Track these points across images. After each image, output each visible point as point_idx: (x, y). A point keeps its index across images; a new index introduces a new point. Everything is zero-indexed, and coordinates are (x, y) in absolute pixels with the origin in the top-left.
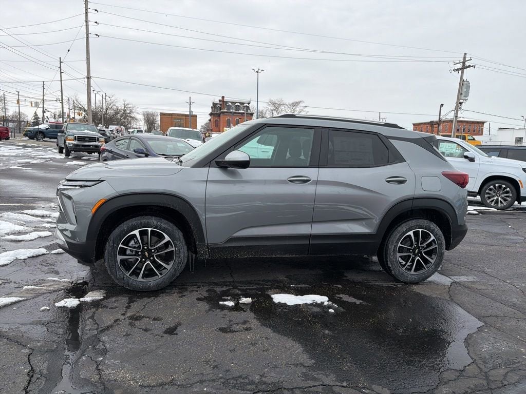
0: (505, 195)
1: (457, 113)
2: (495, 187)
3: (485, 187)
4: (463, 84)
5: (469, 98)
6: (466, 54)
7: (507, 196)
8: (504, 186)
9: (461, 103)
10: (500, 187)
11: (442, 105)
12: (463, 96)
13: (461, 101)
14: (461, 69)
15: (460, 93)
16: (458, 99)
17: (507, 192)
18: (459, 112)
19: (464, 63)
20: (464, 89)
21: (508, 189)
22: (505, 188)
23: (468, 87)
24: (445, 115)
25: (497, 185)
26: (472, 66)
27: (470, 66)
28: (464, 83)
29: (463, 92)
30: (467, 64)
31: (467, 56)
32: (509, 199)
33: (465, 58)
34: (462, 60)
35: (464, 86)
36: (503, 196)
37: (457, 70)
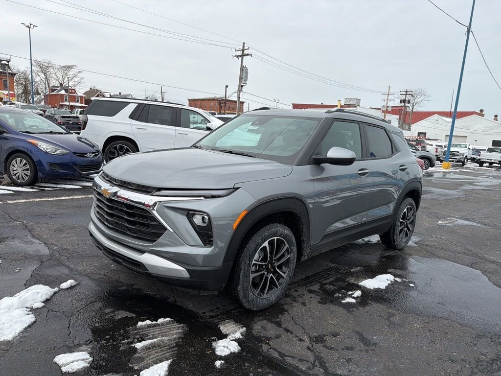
1: (239, 95)
4: (243, 70)
5: (248, 82)
6: (244, 43)
9: (242, 86)
11: (227, 86)
12: (243, 80)
13: (242, 84)
14: (241, 56)
15: (241, 78)
16: (240, 82)
18: (241, 94)
19: (243, 51)
20: (244, 74)
23: (247, 73)
24: (231, 96)
26: (250, 55)
27: (248, 55)
28: (244, 68)
29: (243, 77)
30: (246, 52)
31: (245, 45)
33: (243, 47)
34: (242, 48)
35: (244, 72)
37: (238, 56)
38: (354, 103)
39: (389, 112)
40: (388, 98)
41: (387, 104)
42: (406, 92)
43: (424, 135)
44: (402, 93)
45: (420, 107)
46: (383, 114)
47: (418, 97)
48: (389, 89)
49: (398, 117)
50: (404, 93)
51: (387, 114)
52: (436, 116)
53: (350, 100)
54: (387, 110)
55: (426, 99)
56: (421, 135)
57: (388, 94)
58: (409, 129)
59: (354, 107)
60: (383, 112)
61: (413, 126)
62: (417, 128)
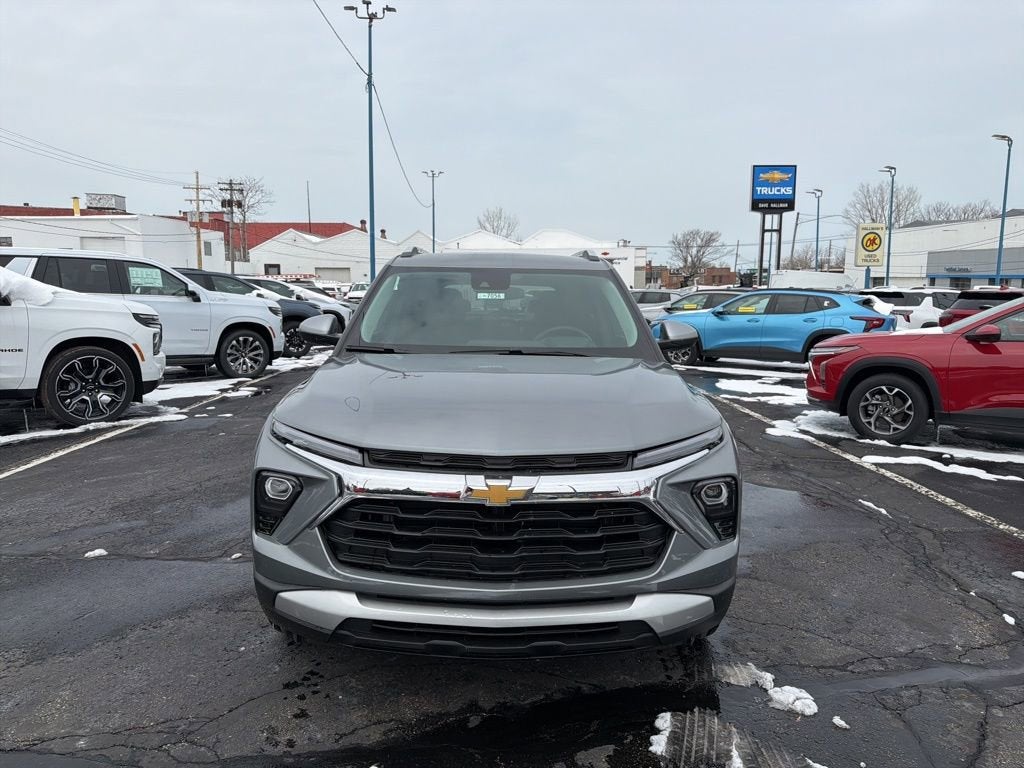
0: (255, 353)
2: (238, 341)
3: (225, 344)
7: (256, 355)
8: (251, 339)
10: (245, 341)
17: (256, 348)
21: (257, 343)
22: (252, 342)
25: (241, 339)
32: (261, 359)
36: (251, 355)
38: (112, 203)
39: (206, 226)
40: (198, 197)
41: (198, 208)
42: (231, 184)
43: (276, 269)
44: (223, 186)
45: (259, 214)
46: (194, 229)
47: (250, 195)
48: (197, 178)
49: (222, 234)
50: (227, 187)
51: (202, 231)
52: (291, 233)
53: (102, 196)
54: (201, 220)
55: (265, 199)
56: (271, 270)
57: (197, 189)
58: (246, 259)
59: (113, 214)
60: (192, 224)
61: (253, 253)
62: (262, 254)
